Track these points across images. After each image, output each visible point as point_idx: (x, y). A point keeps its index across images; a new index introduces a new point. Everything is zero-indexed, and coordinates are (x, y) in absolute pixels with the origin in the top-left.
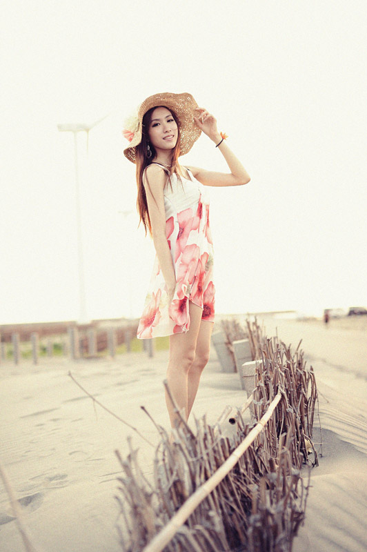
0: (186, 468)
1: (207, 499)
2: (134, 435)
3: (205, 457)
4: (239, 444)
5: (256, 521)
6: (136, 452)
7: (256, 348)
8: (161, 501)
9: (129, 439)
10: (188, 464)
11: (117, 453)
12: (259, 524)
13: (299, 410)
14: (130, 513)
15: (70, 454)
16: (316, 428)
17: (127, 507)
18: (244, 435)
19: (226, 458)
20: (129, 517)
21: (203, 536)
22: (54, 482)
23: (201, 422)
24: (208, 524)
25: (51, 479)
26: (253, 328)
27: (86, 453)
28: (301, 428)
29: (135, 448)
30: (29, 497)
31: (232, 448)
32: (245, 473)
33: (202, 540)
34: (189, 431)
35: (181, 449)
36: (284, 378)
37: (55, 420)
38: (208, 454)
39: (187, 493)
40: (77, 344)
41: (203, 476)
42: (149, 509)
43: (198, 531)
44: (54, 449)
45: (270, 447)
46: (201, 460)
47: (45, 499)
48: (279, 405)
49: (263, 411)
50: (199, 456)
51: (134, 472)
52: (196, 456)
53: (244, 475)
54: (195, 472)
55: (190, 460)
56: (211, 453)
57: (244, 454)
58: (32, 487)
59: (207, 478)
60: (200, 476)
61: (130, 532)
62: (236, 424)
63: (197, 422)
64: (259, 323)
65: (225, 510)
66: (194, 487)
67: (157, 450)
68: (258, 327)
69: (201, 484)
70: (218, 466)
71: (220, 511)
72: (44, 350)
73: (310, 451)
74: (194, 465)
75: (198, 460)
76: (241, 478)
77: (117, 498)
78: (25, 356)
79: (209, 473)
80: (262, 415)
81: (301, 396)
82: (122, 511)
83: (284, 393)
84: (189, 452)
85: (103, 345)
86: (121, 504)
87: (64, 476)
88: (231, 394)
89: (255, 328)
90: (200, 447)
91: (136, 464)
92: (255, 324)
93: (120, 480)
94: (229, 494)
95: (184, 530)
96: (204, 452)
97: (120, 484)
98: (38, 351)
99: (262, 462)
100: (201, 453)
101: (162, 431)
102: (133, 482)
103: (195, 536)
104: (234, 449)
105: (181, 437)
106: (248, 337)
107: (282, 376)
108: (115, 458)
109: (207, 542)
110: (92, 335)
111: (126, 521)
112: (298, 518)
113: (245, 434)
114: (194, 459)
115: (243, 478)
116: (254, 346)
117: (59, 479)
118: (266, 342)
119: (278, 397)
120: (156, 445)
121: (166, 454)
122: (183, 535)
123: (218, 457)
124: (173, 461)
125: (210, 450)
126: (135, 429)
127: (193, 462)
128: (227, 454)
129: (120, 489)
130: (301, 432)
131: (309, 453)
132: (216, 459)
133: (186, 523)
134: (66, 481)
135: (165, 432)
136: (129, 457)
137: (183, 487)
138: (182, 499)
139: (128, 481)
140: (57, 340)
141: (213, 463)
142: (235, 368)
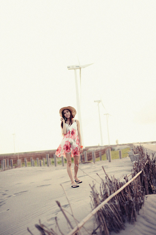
1: (114, 197)
2: (94, 181)
3: (114, 187)
5: (127, 203)
6: (95, 185)
8: (102, 198)
9: (93, 181)
11: (90, 185)
12: (128, 204)
13: (149, 176)
14: (93, 200)
17: (93, 199)
19: (120, 187)
20: (93, 201)
21: (112, 206)
23: (113, 177)
24: (114, 203)
29: (94, 184)
32: (127, 193)
33: (113, 208)
34: (110, 180)
35: (107, 184)
38: (115, 186)
39: (109, 195)
42: (98, 198)
43: (111, 204)
51: (94, 190)
56: (116, 186)
59: (114, 192)
61: (94, 205)
63: (112, 177)
65: (120, 201)
66: (111, 194)
67: (101, 185)
69: (113, 193)
70: (118, 189)
71: (118, 201)
74: (111, 189)
75: (112, 187)
77: (90, 196)
79: (115, 191)
81: (150, 171)
82: (92, 200)
83: (143, 170)
85: (90, 158)
86: (91, 198)
90: (113, 184)
91: (95, 188)
93: (91, 192)
94: (121, 197)
95: (108, 204)
97: (91, 193)
98: (64, 161)
101: (102, 180)
102: (94, 192)
103: (110, 205)
104: (123, 185)
105: (107, 181)
107: (142, 165)
108: (90, 186)
109: (114, 208)
110: (86, 153)
111: (92, 202)
112: (141, 204)
119: (141, 172)
120: (100, 183)
121: (103, 186)
122: (107, 205)
124: (105, 187)
128: (121, 186)
129: (91, 194)
131: (154, 190)
132: (117, 187)
133: (108, 202)
135: (103, 180)
136: (93, 186)
137: (107, 194)
138: (107, 197)
139: (93, 192)
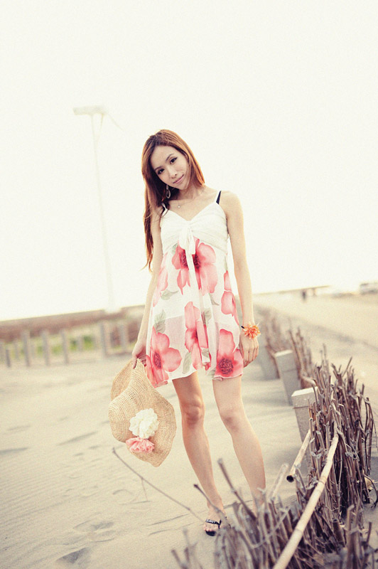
0: (249, 557)
3: (269, 542)
4: (301, 513)
7: (301, 360)
10: (251, 552)
13: (357, 448)
15: (114, 494)
16: (373, 458)
18: (304, 500)
22: (99, 531)
25: (97, 527)
26: (296, 339)
27: (131, 493)
28: (361, 469)
30: (75, 553)
31: (294, 520)
32: (310, 544)
34: (249, 512)
35: (242, 537)
36: (341, 418)
37: (94, 448)
40: (108, 337)
41: (267, 564)
44: (95, 487)
45: (330, 496)
46: (264, 546)
47: (93, 556)
48: (338, 449)
49: (322, 463)
50: (262, 541)
52: (258, 540)
53: (309, 547)
54: (259, 560)
55: (253, 547)
57: (308, 525)
58: (77, 539)
59: (272, 565)
60: (264, 564)
62: (294, 482)
64: (303, 334)
68: (302, 339)
70: (282, 547)
72: (74, 343)
73: (371, 488)
75: (261, 546)
76: (306, 551)
78: (55, 351)
79: (274, 559)
80: (322, 470)
81: (359, 432)
83: (342, 434)
84: (250, 536)
85: (134, 335)
87: (110, 524)
88: (278, 412)
89: (298, 338)
90: (262, 527)
92: (298, 334)
96: (267, 536)
98: (68, 345)
99: (323, 520)
100: (264, 538)
104: (297, 521)
105: (240, 521)
106: (291, 348)
107: (338, 415)
110: (123, 327)
113: (307, 499)
114: (257, 546)
115: (307, 550)
116: (298, 358)
117: (105, 527)
118: (317, 370)
119: (336, 439)
123: (282, 538)
125: (273, 533)
126: (189, 509)
127: (256, 549)
128: (291, 530)
130: (361, 472)
131: (370, 491)
132: (279, 540)
134: (113, 531)
136: (186, 551)
140: (87, 331)
141: (277, 545)
142: (277, 372)
